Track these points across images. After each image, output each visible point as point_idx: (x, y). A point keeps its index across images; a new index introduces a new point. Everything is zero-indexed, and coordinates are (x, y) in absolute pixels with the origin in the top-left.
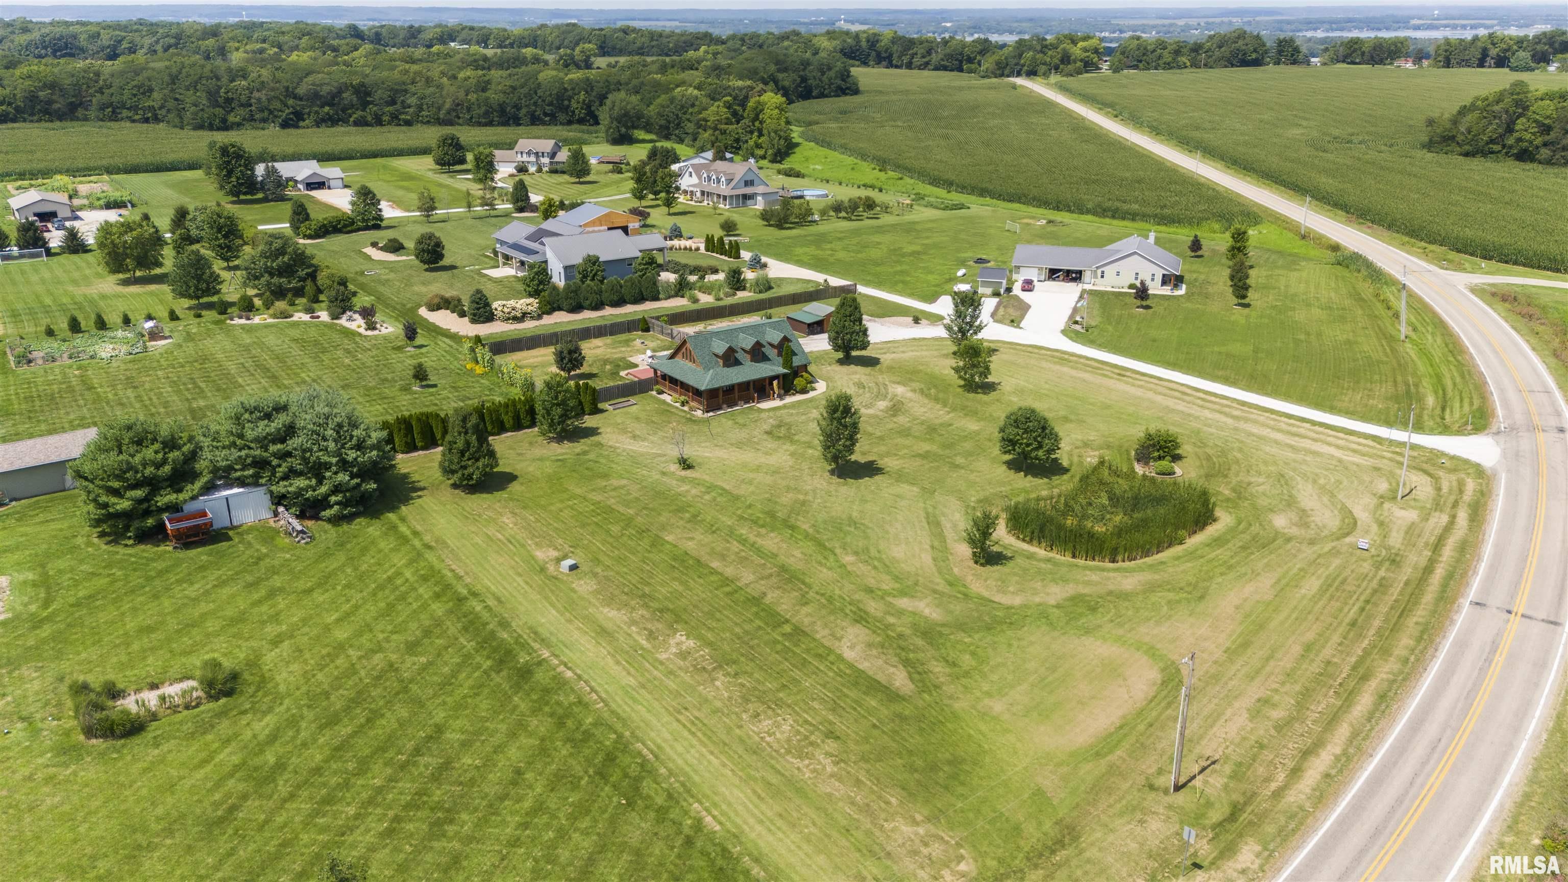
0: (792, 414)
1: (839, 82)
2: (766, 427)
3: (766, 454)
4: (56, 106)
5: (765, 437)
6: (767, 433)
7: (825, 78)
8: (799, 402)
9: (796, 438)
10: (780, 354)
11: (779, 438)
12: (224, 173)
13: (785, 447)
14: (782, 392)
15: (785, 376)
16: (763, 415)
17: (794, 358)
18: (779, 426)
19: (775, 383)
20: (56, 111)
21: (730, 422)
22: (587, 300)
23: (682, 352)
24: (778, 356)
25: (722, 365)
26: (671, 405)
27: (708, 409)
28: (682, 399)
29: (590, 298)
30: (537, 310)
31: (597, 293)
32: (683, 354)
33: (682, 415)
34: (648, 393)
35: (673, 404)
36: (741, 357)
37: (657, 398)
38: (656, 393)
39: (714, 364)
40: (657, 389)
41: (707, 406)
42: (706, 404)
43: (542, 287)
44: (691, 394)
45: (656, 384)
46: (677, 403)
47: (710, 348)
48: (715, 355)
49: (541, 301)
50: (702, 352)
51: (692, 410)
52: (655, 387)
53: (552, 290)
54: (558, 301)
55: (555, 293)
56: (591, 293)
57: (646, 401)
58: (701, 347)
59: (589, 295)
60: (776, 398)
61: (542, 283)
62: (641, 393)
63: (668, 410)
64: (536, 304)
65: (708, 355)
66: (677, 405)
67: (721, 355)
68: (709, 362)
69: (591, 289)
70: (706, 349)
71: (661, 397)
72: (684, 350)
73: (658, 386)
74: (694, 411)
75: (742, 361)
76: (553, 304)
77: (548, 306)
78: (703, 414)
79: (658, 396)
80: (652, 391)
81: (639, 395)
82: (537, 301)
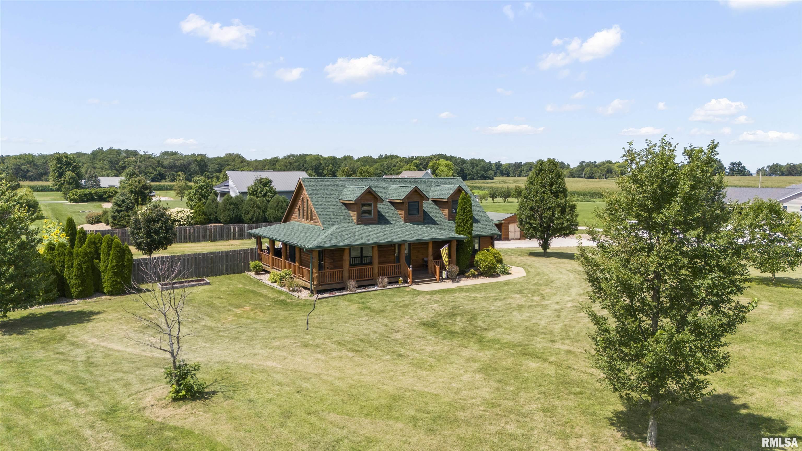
0: (475, 299)
1: (482, 172)
2: (425, 315)
3: (419, 365)
4: (30, 174)
5: (421, 331)
6: (426, 324)
7: (474, 170)
8: (486, 287)
9: (490, 335)
10: (451, 217)
11: (452, 334)
12: (57, 175)
13: (466, 353)
14: (456, 269)
15: (460, 242)
16: (420, 298)
17: (475, 225)
18: (452, 315)
19: (444, 251)
20: (30, 177)
21: (354, 307)
22: (248, 214)
23: (298, 207)
24: (449, 220)
25: (355, 221)
26: (265, 286)
27: (321, 288)
28: (282, 274)
29: (252, 213)
30: (188, 218)
31: (260, 208)
32: (299, 210)
33: (272, 297)
34: (243, 274)
35: (270, 284)
36: (388, 212)
37: (250, 279)
38: (253, 273)
39: (342, 217)
40: (255, 267)
41: (319, 281)
42: (317, 276)
43: (204, 201)
44: (297, 264)
45: (255, 260)
46: (276, 282)
47: (339, 196)
48: (344, 204)
49: (196, 211)
50: (324, 201)
51: (293, 291)
52: (252, 264)
53: (211, 201)
54: (216, 213)
55: (214, 204)
56: (253, 208)
57: (229, 281)
58: (325, 194)
59: (251, 209)
60: (445, 279)
61: (205, 197)
62: (230, 274)
63: (255, 291)
64: (189, 213)
65: (334, 205)
66: (275, 285)
67: (354, 202)
68: (334, 214)
69: (254, 203)
70: (333, 196)
71: (258, 277)
72: (300, 203)
73: (257, 262)
74: (297, 291)
75: (389, 219)
76: (210, 215)
77: (203, 217)
78: (310, 296)
79: (254, 276)
80: (249, 271)
81: (226, 276)
82: (192, 211)
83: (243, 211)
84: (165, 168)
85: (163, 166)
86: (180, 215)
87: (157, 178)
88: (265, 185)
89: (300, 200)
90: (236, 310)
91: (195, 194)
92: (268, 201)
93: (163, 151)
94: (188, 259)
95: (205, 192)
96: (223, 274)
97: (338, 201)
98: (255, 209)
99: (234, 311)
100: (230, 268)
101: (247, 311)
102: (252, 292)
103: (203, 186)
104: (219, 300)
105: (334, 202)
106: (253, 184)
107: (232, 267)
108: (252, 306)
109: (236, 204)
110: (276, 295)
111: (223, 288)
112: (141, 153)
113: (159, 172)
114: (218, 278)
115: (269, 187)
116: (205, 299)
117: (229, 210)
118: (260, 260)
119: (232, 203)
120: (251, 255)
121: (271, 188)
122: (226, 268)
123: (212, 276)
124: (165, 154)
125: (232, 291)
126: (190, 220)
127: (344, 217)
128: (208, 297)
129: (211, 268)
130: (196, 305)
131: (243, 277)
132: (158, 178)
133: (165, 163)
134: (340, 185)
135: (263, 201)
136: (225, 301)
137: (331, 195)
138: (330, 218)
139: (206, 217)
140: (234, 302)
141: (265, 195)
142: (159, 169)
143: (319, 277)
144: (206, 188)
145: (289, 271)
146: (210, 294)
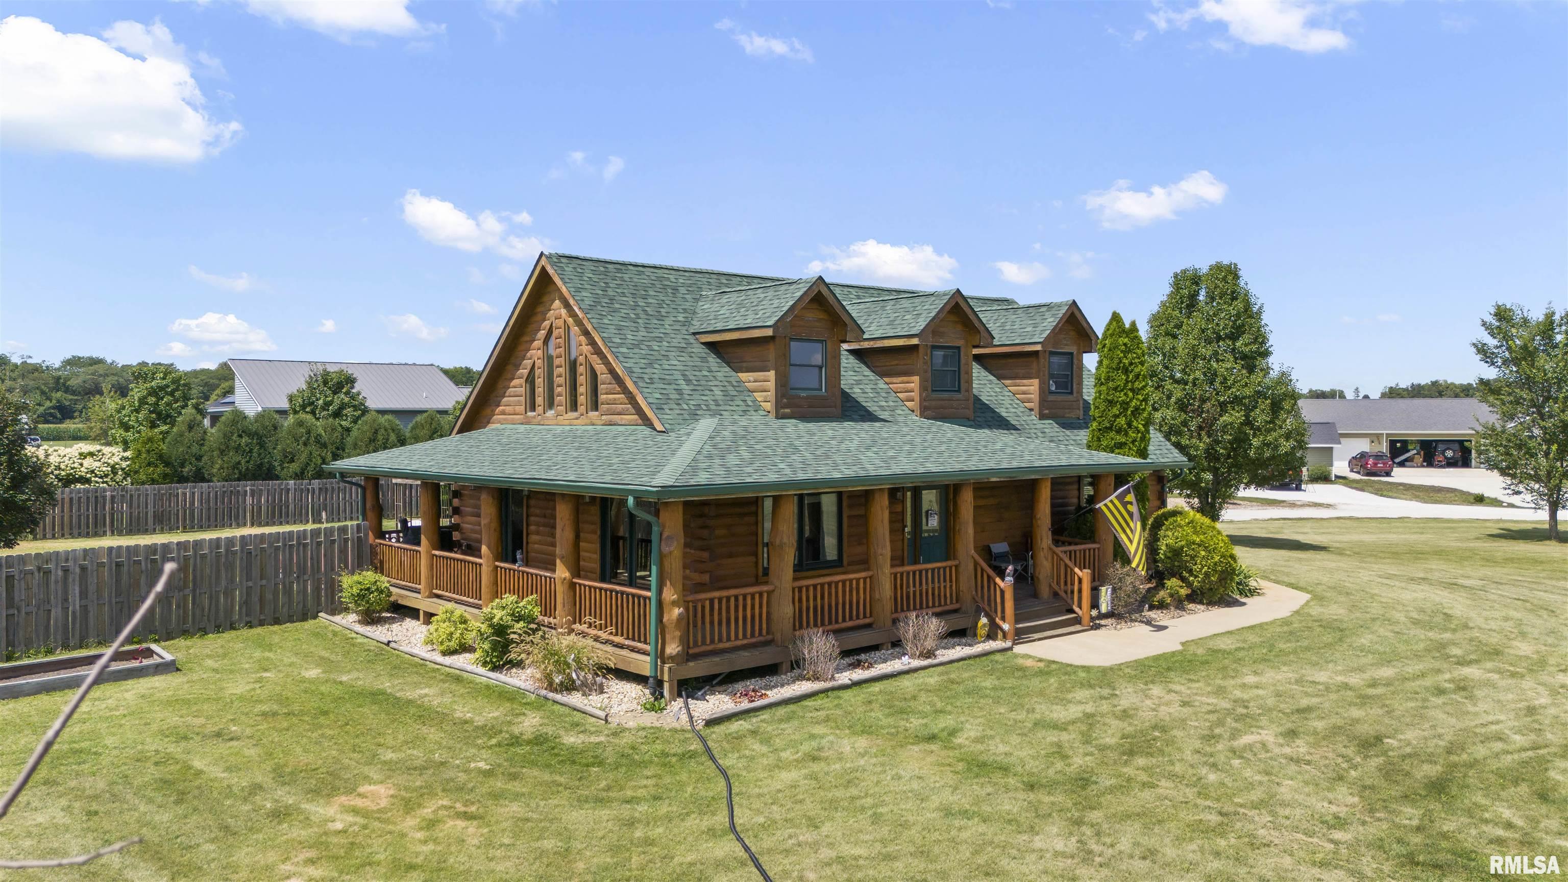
10: (1048, 407)
22: (292, 461)
23: (524, 372)
24: (1042, 417)
25: (768, 406)
26: (419, 666)
27: (695, 669)
28: (499, 614)
29: (303, 457)
30: (114, 472)
31: (324, 446)
32: (530, 380)
33: (479, 721)
34: (310, 624)
35: (439, 658)
36: (858, 383)
37: (348, 642)
38: (353, 617)
39: (718, 392)
40: (361, 597)
41: (685, 641)
42: (680, 618)
43: (164, 428)
44: (562, 572)
45: (360, 566)
46: (464, 648)
47: (687, 323)
48: (711, 346)
49: (139, 453)
50: (643, 333)
51: (569, 687)
52: (350, 583)
53: (184, 428)
54: (199, 458)
55: (196, 434)
56: (305, 444)
57: (258, 654)
58: (639, 311)
59: (301, 447)
60: (1110, 615)
61: (167, 418)
62: (261, 623)
63: (383, 693)
64: (116, 459)
65: (682, 350)
66: (463, 661)
67: (769, 332)
68: (688, 382)
69: (309, 432)
70: (668, 322)
71: (380, 633)
72: (535, 354)
73: (369, 576)
74: (586, 688)
75: (872, 407)
76: (182, 465)
77: (161, 469)
78: (652, 709)
79: (359, 628)
80: (336, 608)
81: (245, 632)
82: (128, 454)
83: (277, 453)
84: (74, 393)
85: (67, 390)
86: (88, 463)
87: (51, 415)
88: (337, 388)
89: (537, 343)
90: (318, 810)
91: (137, 411)
92: (348, 430)
93: (69, 356)
94: (83, 569)
95: (168, 404)
96: (232, 627)
97: (692, 339)
98: (313, 448)
99: (307, 821)
100: (262, 600)
101: (380, 815)
102: (376, 697)
103: (162, 388)
104: (223, 748)
105: (677, 341)
106: (304, 387)
107: (269, 596)
108: (401, 780)
109: (256, 433)
110: (492, 713)
111: (238, 687)
112: (16, 360)
113: (58, 401)
114: (213, 643)
115: (347, 393)
116: (152, 745)
117: (238, 448)
118: (379, 568)
119: (245, 432)
120: (343, 551)
121: (353, 398)
122: (246, 603)
123: (185, 633)
124: (74, 362)
125: (282, 700)
126: (119, 477)
127: (725, 393)
128: (164, 734)
129: (182, 605)
130: (101, 785)
131: (317, 635)
132: (55, 417)
133: (73, 382)
134: (683, 290)
135: (334, 429)
136: (252, 752)
137: (661, 318)
138: (680, 392)
139: (168, 470)
140: (301, 757)
141: (337, 414)
142: (59, 394)
143: (688, 624)
144: (172, 394)
145: (529, 604)
146: (175, 720)
